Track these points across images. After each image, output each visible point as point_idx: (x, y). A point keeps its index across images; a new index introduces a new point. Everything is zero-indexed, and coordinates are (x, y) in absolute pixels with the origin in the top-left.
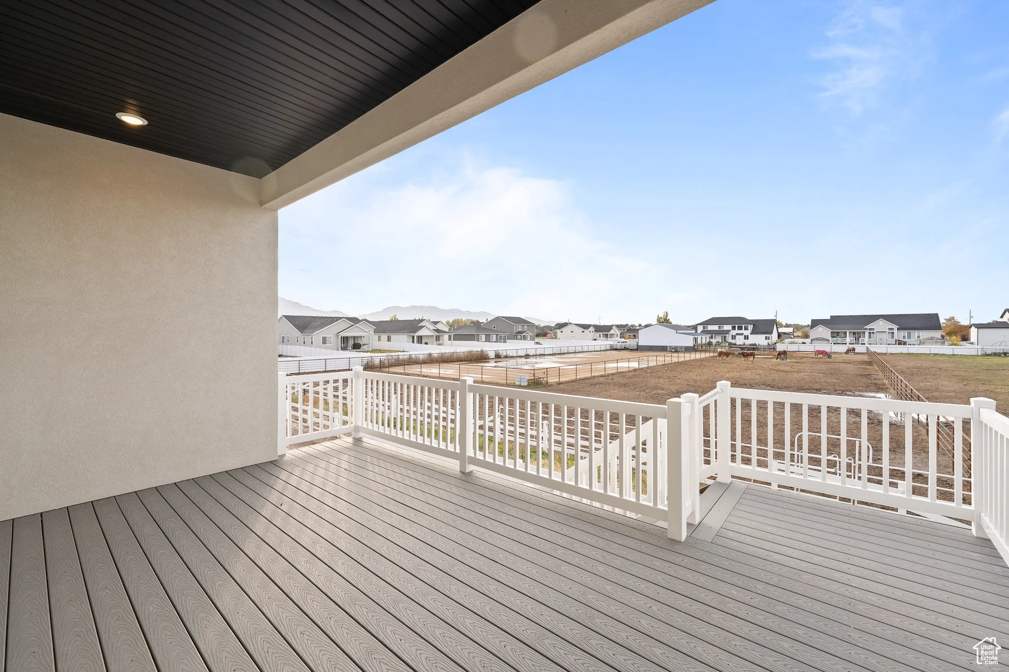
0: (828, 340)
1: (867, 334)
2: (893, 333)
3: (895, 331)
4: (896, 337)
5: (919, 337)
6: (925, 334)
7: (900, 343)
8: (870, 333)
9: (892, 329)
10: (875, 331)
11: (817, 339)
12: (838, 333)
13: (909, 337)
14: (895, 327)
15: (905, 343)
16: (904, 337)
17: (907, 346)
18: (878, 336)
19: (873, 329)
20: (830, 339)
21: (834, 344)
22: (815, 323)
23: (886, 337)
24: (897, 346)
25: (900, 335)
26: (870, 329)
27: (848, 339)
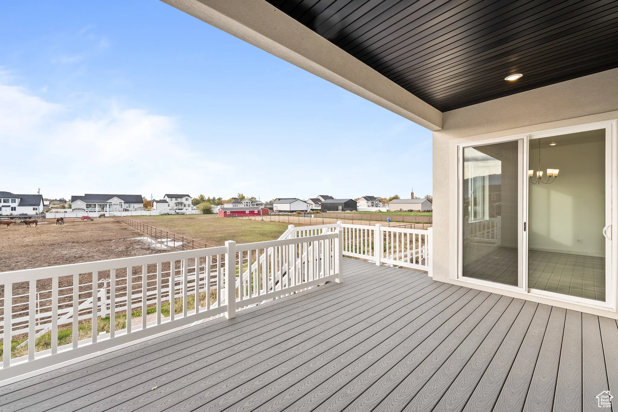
0: (85, 210)
1: (108, 206)
2: (122, 205)
3: (123, 204)
4: (123, 207)
5: (134, 207)
6: (137, 206)
7: (126, 210)
8: (109, 205)
9: (121, 203)
10: (112, 204)
11: (76, 209)
12: (90, 205)
13: (129, 207)
14: (123, 202)
15: (128, 210)
16: (127, 207)
17: (129, 212)
18: (114, 207)
19: (111, 203)
20: (86, 209)
21: (89, 212)
22: (74, 198)
23: (118, 207)
24: (124, 212)
25: (125, 206)
26: (110, 203)
27: (97, 209)
